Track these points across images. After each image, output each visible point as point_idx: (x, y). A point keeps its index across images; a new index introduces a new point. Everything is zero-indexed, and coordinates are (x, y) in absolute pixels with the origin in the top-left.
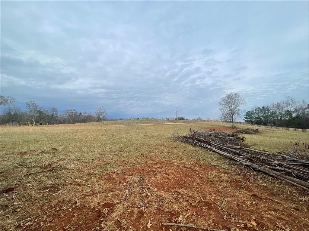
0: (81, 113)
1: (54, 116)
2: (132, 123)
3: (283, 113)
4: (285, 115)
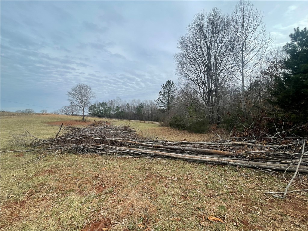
3: (115, 108)
4: (116, 110)
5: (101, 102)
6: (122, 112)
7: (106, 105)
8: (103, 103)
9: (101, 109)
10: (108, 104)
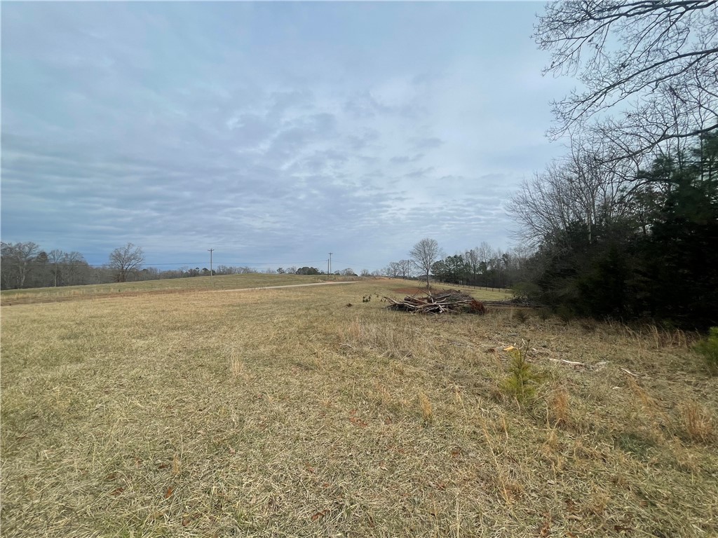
3: (478, 266)
4: (480, 269)
5: (452, 256)
6: (493, 271)
7: (461, 260)
8: (455, 257)
9: (452, 267)
10: (465, 257)
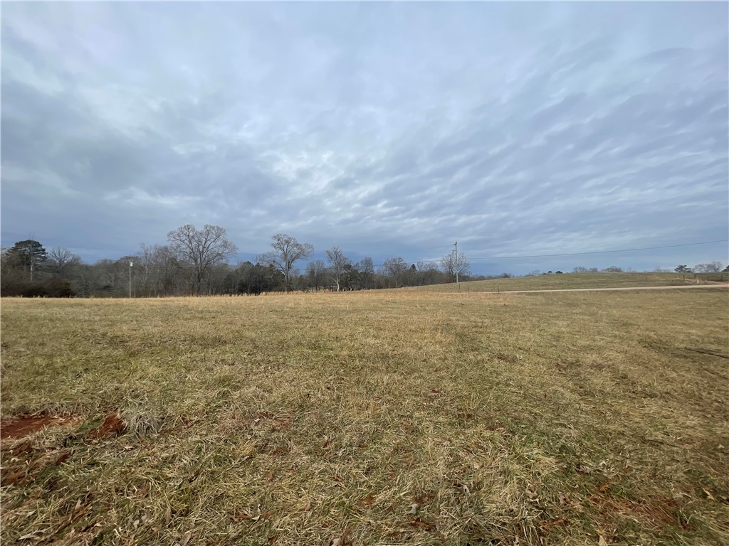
0: (413, 266)
1: (368, 273)
2: (543, 285)
